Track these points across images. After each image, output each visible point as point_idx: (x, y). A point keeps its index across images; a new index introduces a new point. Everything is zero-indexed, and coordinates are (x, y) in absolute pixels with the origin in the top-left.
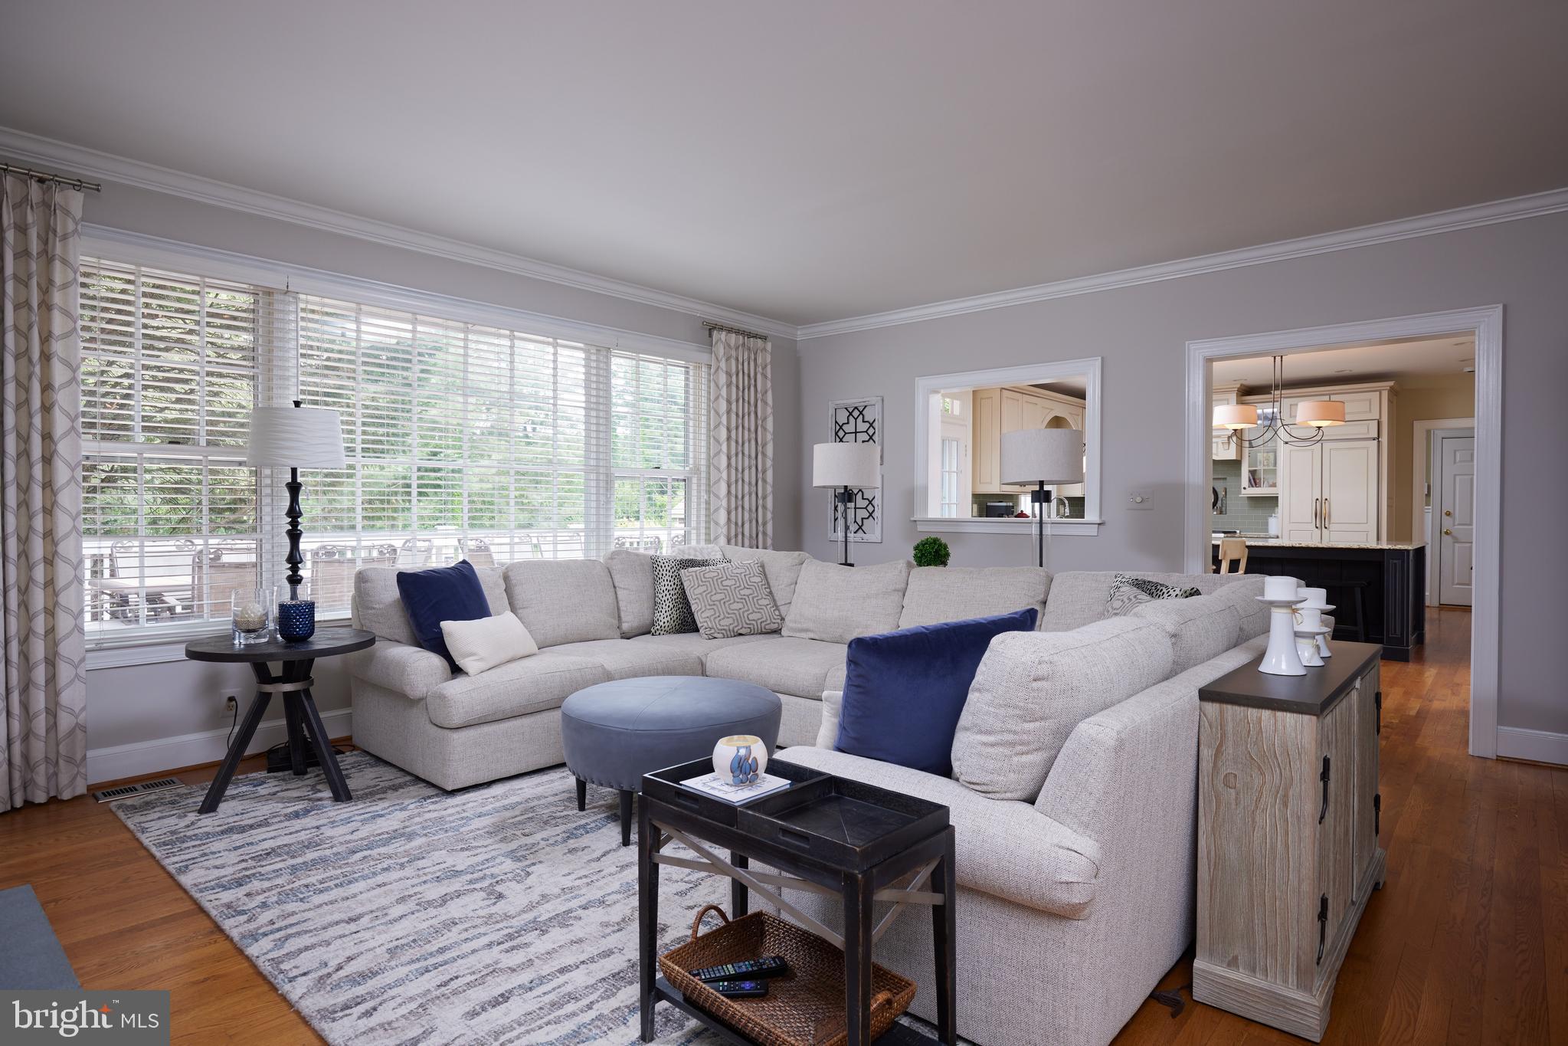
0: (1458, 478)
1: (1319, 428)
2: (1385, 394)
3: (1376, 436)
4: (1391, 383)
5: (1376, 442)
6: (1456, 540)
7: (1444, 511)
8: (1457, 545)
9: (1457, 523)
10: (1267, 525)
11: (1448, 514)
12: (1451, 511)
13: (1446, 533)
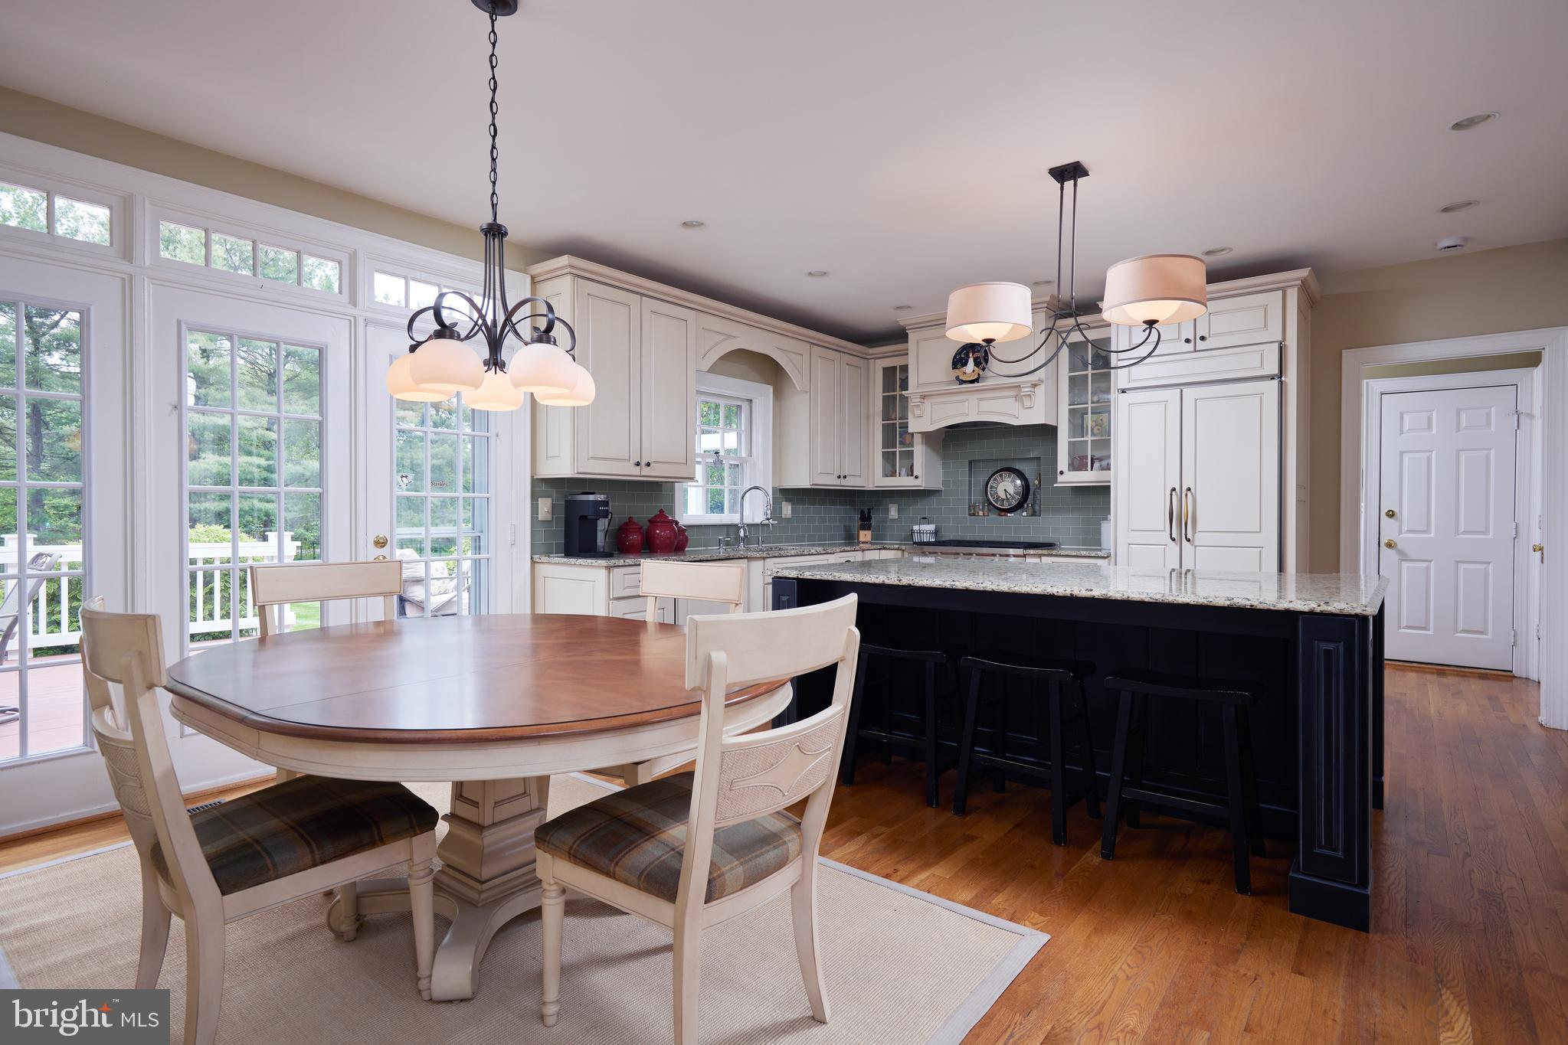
0: (1406, 457)
1: (1151, 323)
2: (1293, 296)
3: (1276, 371)
4: (1304, 273)
5: (1276, 382)
6: (1404, 557)
7: (1384, 511)
8: (1405, 565)
9: (1405, 528)
10: (1100, 534)
11: (1391, 514)
12: (1396, 510)
13: (1389, 545)
